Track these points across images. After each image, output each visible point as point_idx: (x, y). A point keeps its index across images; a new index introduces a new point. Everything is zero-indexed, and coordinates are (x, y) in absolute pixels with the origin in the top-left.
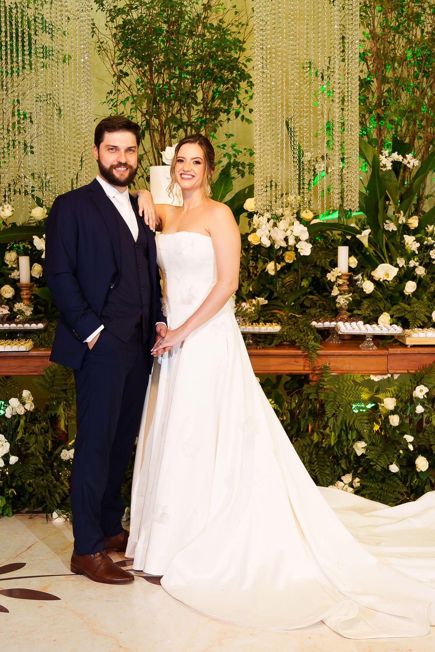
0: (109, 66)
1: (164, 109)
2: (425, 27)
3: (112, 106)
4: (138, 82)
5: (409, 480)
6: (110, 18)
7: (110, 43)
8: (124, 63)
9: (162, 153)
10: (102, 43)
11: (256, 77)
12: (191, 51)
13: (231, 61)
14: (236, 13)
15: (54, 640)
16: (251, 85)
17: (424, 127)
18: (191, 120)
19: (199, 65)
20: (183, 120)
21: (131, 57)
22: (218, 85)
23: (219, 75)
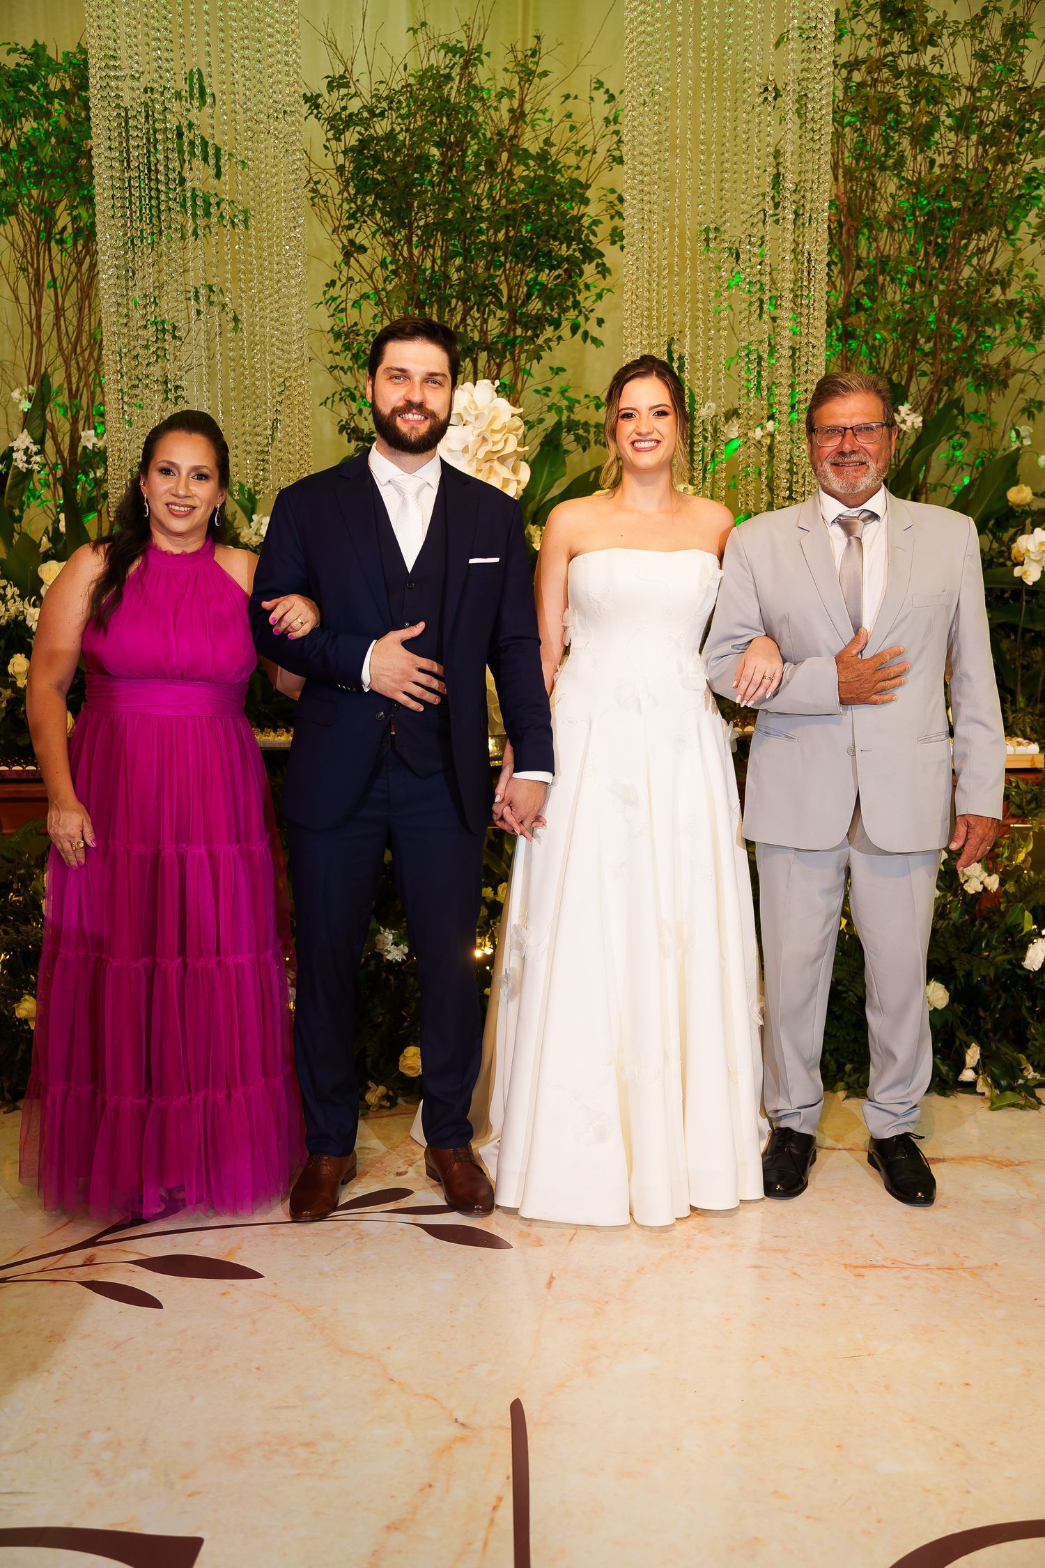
0: (330, 230)
2: (939, 155)
3: (335, 310)
4: (383, 263)
6: (332, 132)
7: (333, 183)
8: (357, 226)
10: (317, 183)
11: (611, 254)
12: (485, 204)
13: (567, 223)
14: (572, 128)
15: (258, 1369)
16: (604, 271)
17: (933, 353)
18: (486, 339)
19: (503, 231)
20: (472, 338)
21: (372, 214)
22: (539, 271)
23: (546, 249)
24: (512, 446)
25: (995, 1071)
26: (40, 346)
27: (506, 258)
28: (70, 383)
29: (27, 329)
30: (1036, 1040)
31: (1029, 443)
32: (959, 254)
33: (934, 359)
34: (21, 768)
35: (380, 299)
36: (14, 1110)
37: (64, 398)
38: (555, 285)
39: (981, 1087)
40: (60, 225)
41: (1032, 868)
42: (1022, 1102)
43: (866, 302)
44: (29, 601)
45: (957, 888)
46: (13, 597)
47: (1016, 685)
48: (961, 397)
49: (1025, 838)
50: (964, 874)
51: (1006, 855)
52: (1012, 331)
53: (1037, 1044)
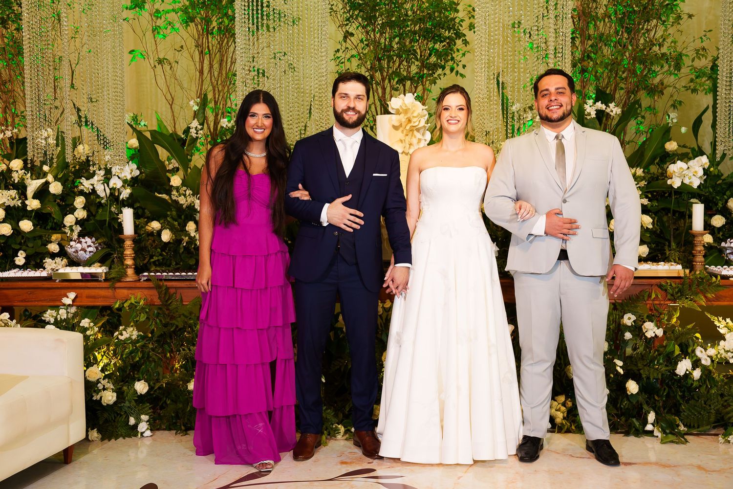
0: (338, 26)
1: (386, 66)
3: (339, 63)
4: (362, 41)
5: (619, 401)
7: (339, 5)
8: (350, 24)
9: (388, 103)
10: (332, 5)
11: (469, 35)
12: (410, 13)
13: (448, 21)
16: (466, 43)
17: (626, 78)
18: (410, 75)
19: (418, 25)
20: (403, 75)
21: (357, 18)
22: (435, 43)
23: (438, 33)
24: (423, 123)
25: (663, 425)
26: (202, 82)
27: (419, 38)
28: (215, 98)
29: (198, 73)
30: (684, 412)
31: (676, 121)
32: (639, 32)
33: (626, 81)
34: (192, 274)
35: (361, 57)
36: (186, 435)
37: (212, 105)
38: (443, 50)
39: (656, 433)
40: (212, 27)
41: (680, 326)
42: (677, 441)
43: (592, 55)
44: (197, 197)
45: (642, 335)
46: (189, 195)
47: (670, 237)
48: (640, 99)
49: (675, 311)
50: (645, 328)
51: (666, 318)
52: (666, 67)
53: (686, 414)
